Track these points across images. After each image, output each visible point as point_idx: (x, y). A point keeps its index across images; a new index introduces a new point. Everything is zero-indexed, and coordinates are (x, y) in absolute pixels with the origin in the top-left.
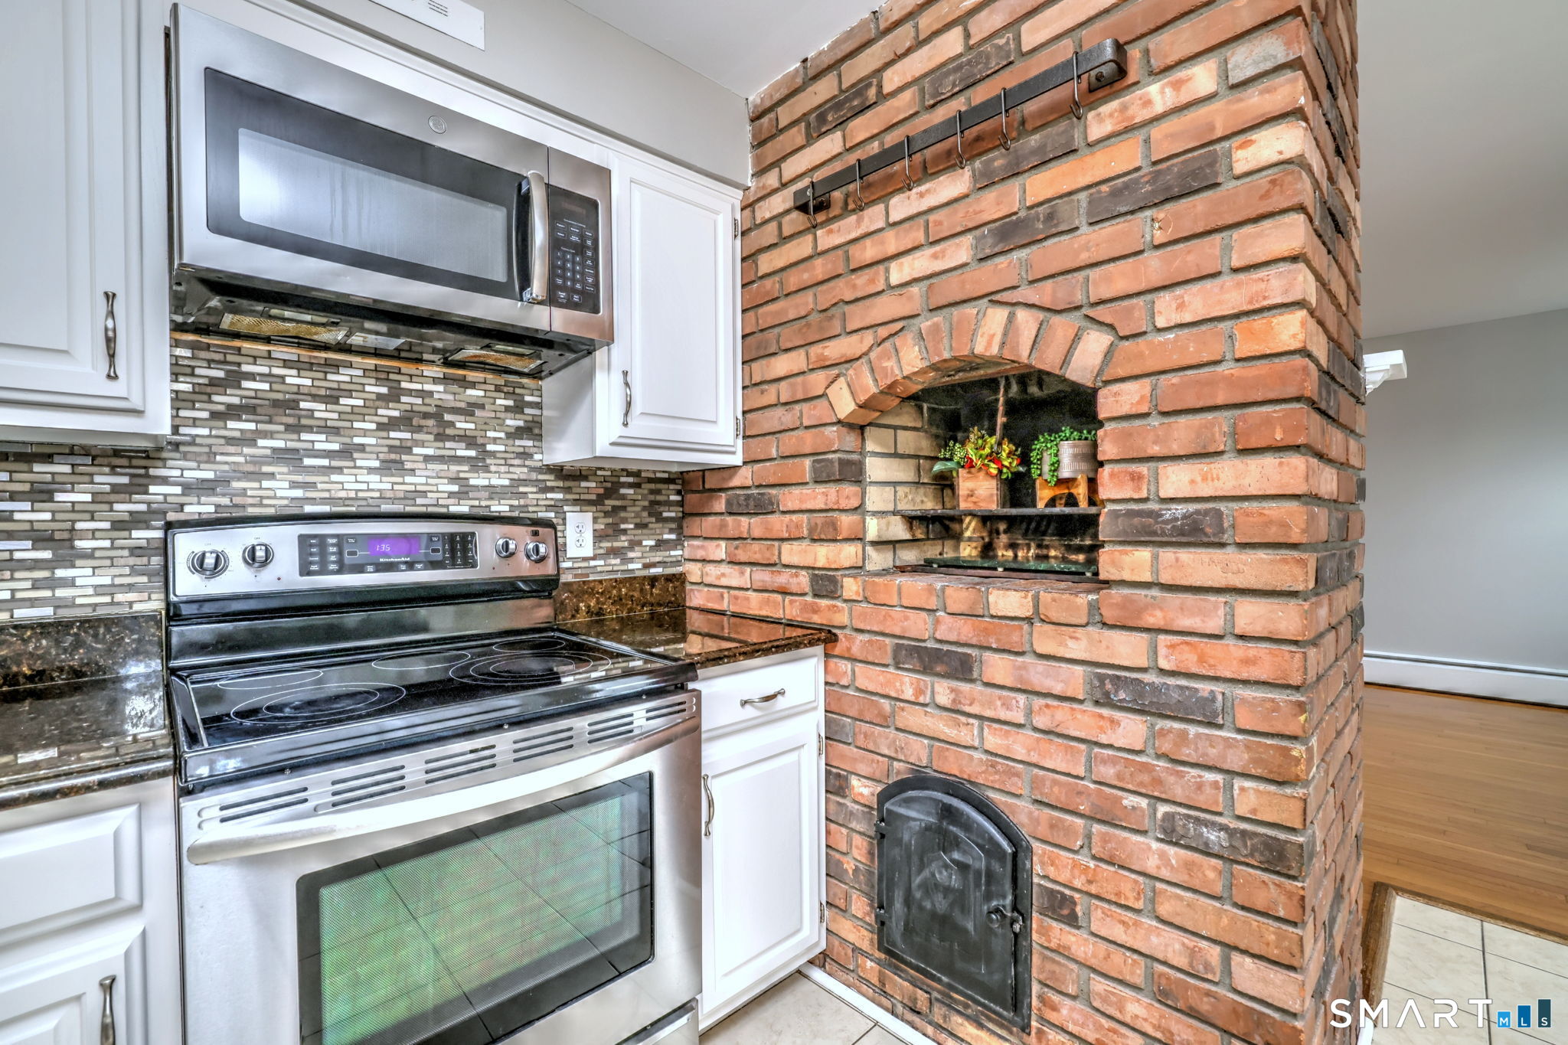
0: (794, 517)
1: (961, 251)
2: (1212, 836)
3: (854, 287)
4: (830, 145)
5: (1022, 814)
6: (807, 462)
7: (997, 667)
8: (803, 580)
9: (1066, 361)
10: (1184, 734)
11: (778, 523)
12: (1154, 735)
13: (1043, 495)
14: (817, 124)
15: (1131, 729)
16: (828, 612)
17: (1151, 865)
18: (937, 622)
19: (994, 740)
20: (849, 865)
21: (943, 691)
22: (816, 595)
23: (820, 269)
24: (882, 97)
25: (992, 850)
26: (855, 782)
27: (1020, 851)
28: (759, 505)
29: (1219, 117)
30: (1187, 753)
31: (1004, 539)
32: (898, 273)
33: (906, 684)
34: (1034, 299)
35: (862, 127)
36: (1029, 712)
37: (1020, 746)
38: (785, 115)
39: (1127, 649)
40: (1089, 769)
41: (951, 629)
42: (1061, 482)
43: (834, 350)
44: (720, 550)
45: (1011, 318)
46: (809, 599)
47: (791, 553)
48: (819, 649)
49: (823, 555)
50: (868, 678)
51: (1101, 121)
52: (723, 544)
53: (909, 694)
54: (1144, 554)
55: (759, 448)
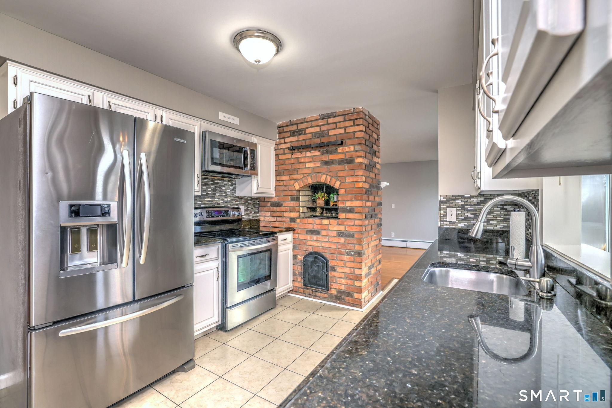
0: (287, 207)
1: (318, 164)
2: (352, 253)
3: (300, 166)
4: (295, 138)
5: (327, 256)
6: (289, 197)
7: (324, 233)
8: (288, 219)
9: (334, 184)
10: (349, 239)
11: (283, 208)
12: (345, 240)
13: (331, 204)
14: (293, 133)
15: (342, 240)
16: (293, 225)
17: (345, 259)
18: (314, 226)
19: (323, 245)
20: (297, 272)
21: (315, 238)
22: (291, 222)
23: (293, 161)
24: (305, 134)
25: (323, 262)
26: (298, 256)
27: (327, 261)
28: (279, 205)
29: (354, 154)
30: (350, 242)
31: (325, 212)
32: (308, 165)
33: (308, 237)
34: (330, 174)
35: (301, 137)
36: (328, 240)
37: (327, 245)
38: (286, 129)
39: (342, 228)
40: (337, 247)
41: (316, 227)
42: (334, 202)
43: (296, 177)
44: (269, 214)
45: (326, 177)
46: (289, 223)
47: (286, 214)
48: (292, 232)
49: (293, 215)
50: (301, 237)
51: (340, 149)
52: (270, 212)
53: (309, 239)
54: (344, 214)
55: (278, 194)
